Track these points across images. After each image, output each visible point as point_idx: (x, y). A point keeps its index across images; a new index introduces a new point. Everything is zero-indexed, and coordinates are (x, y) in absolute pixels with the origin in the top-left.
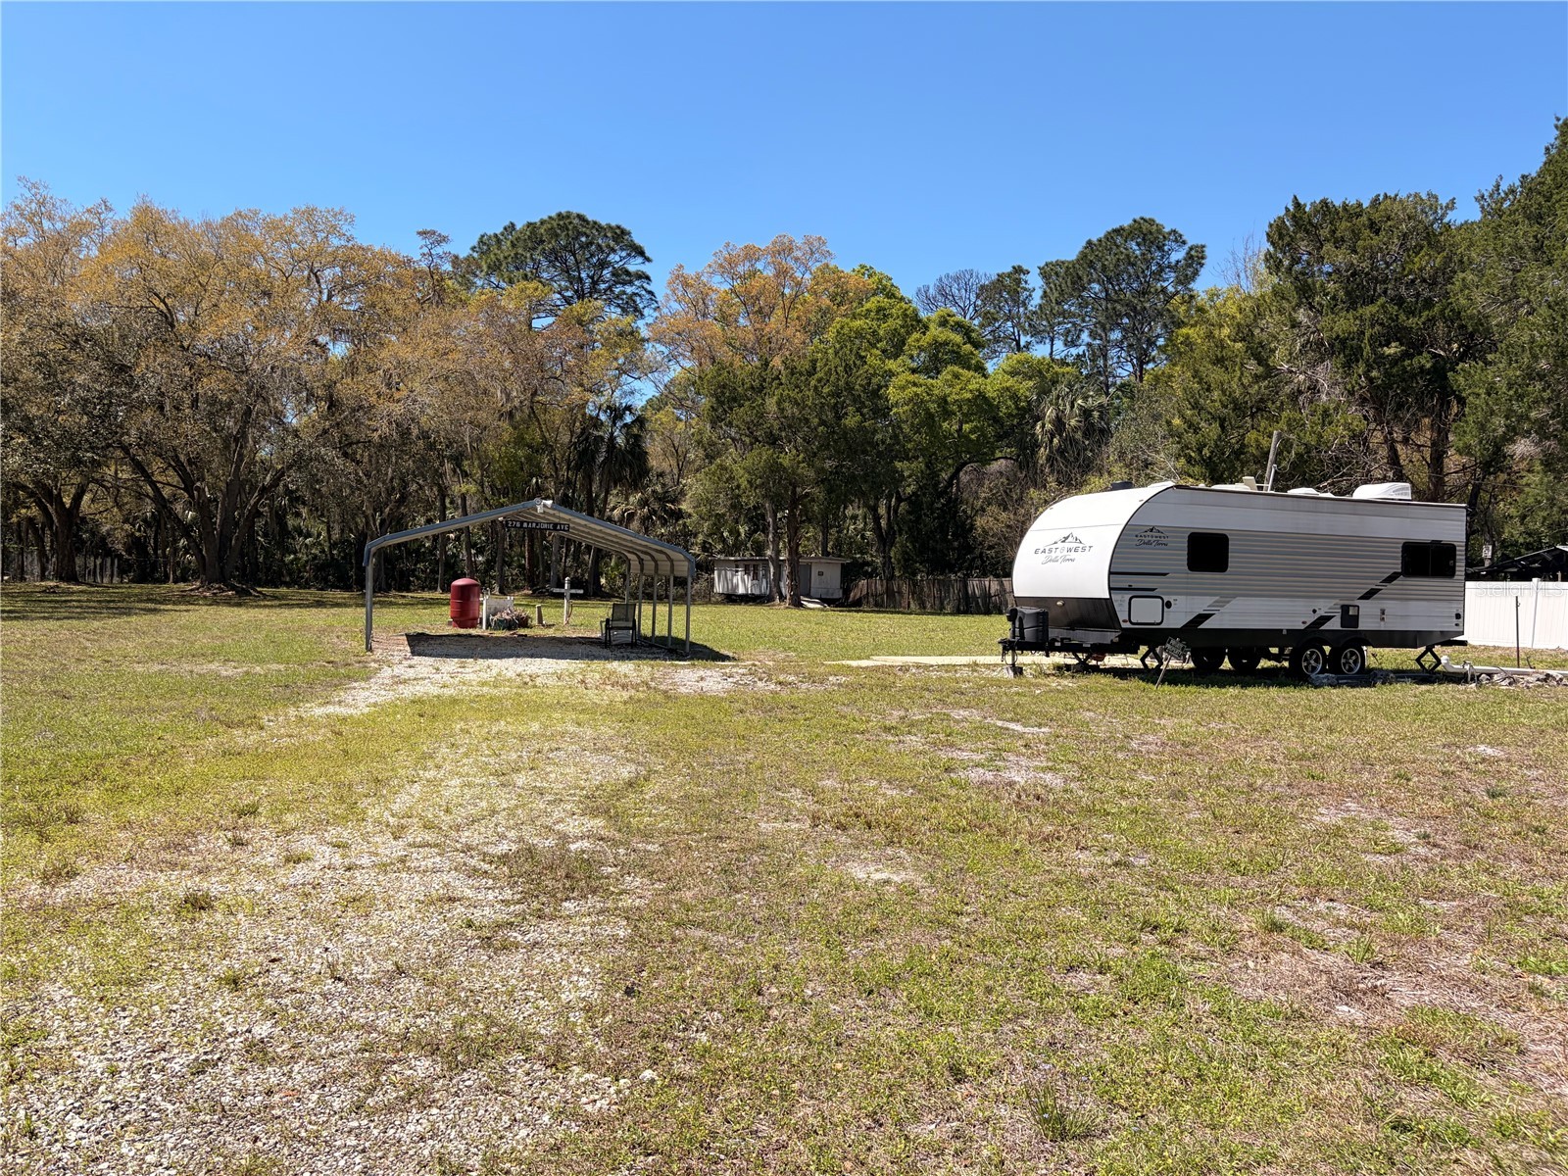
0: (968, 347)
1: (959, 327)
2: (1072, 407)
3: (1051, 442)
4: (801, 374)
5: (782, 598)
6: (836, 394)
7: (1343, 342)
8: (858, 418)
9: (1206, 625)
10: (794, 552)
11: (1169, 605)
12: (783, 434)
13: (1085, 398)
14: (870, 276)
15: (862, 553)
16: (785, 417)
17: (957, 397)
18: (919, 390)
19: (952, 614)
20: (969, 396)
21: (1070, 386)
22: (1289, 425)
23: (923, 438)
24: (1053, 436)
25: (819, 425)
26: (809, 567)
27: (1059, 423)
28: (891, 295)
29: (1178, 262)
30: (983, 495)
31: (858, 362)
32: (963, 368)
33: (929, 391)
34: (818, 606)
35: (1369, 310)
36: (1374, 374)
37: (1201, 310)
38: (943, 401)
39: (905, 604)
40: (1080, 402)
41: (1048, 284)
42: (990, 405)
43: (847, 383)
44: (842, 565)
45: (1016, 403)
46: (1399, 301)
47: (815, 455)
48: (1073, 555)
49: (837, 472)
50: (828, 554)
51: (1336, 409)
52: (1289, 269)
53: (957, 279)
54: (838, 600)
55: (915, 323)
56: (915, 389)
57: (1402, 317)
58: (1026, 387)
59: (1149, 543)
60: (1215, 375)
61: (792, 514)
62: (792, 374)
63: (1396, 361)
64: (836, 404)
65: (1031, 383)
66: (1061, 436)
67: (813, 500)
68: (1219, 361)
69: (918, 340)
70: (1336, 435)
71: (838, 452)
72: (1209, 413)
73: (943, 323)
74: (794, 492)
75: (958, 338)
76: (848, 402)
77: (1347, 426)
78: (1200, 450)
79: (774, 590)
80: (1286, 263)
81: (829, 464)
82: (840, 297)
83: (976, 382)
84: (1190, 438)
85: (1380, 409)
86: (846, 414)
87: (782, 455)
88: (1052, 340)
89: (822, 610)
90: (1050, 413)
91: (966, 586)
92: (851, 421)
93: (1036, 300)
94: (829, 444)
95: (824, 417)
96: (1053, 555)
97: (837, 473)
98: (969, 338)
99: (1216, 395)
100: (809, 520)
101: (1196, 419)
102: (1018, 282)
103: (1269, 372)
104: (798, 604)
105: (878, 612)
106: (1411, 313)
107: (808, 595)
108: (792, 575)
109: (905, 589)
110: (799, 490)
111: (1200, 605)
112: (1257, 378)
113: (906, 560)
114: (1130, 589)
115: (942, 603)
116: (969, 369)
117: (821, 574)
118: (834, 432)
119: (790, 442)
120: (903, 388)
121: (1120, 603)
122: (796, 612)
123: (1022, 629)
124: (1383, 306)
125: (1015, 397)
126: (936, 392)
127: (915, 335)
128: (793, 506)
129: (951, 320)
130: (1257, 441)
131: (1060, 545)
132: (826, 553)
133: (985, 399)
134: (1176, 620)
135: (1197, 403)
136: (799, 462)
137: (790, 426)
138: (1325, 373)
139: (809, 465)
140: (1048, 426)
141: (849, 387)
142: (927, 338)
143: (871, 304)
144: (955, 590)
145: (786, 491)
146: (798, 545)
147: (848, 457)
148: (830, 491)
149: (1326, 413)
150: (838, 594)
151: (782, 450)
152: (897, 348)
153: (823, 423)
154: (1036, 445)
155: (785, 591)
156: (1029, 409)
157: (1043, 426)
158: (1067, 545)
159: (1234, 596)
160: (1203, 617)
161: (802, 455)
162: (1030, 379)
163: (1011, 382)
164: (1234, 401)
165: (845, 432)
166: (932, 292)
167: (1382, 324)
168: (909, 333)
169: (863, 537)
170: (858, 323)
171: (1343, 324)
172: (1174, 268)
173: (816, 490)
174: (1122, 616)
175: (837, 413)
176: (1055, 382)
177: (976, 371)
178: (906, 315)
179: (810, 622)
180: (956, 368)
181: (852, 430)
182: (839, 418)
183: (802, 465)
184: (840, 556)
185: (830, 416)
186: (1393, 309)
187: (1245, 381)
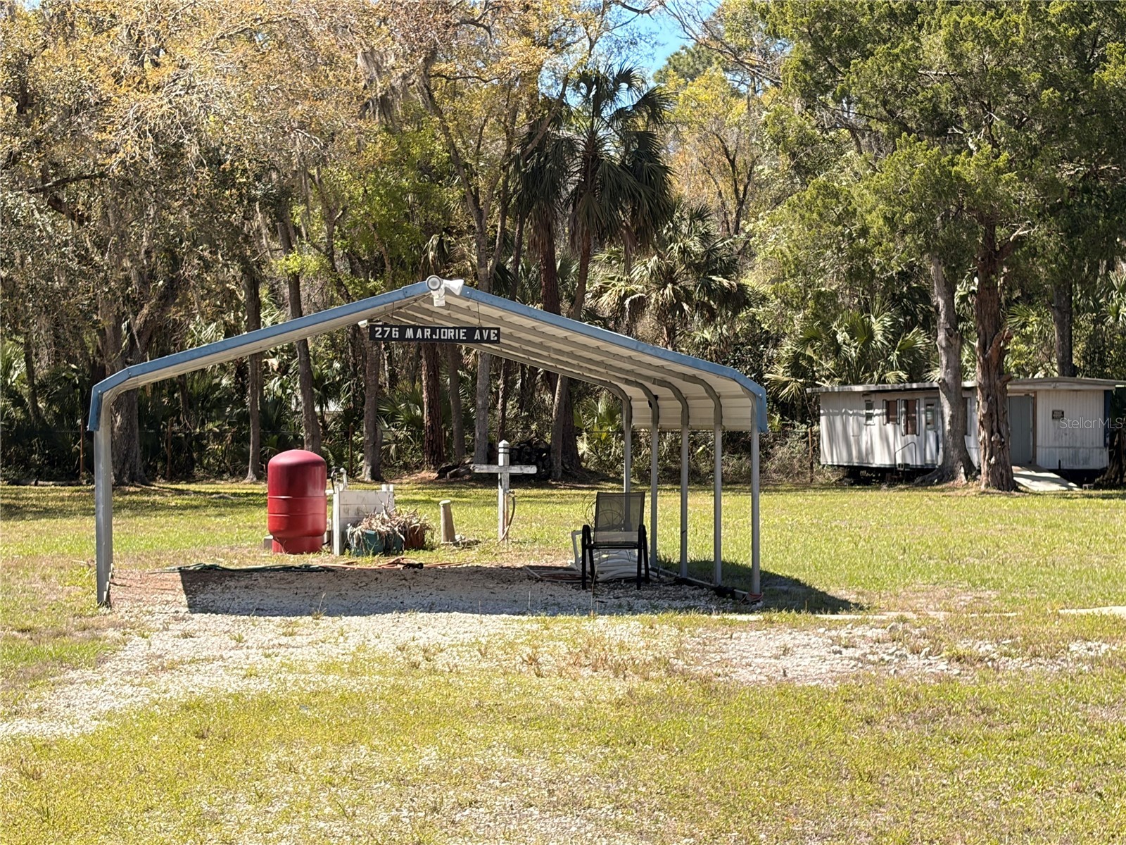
5: (972, 471)
6: (1079, 16)
10: (994, 368)
12: (963, 111)
16: (964, 74)
25: (1043, 86)
26: (1030, 400)
34: (1056, 487)
44: (1106, 392)
47: (1034, 152)
49: (1086, 187)
50: (1074, 371)
54: (1103, 471)
61: (987, 288)
64: (1079, 38)
67: (1033, 253)
71: (1087, 143)
74: (990, 238)
76: (1106, 31)
79: (954, 454)
81: (1067, 172)
86: (1103, 58)
87: (962, 158)
89: (1063, 496)
92: (1115, 73)
94: (1065, 127)
95: (1054, 69)
97: (1086, 190)
100: (1028, 299)
104: (1006, 484)
107: (1031, 464)
108: (993, 421)
110: (1000, 232)
117: (1058, 415)
118: (1076, 100)
119: (977, 128)
122: (1003, 502)
128: (988, 267)
132: (1068, 369)
136: (999, 171)
137: (977, 94)
139: (1022, 180)
145: (972, 232)
146: (1003, 353)
147: (1111, 153)
148: (1072, 230)
150: (1100, 459)
151: (961, 146)
153: (1051, 81)
155: (977, 457)
161: (1005, 155)
165: (1103, 100)
173: (1039, 231)
175: (1082, 57)
179: (1032, 522)
181: (1117, 92)
182: (1089, 69)
183: (1006, 176)
184: (1102, 375)
185: (1066, 63)
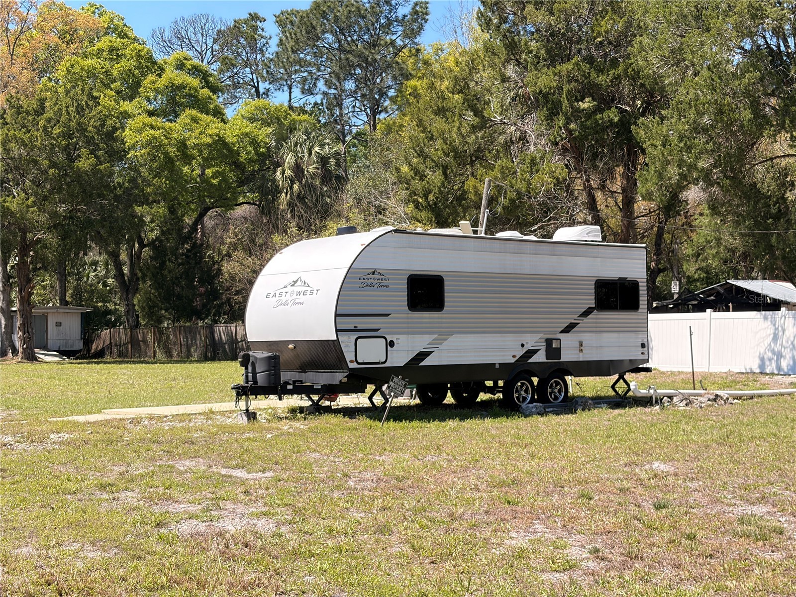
0: (206, 92)
1: (196, 71)
2: (310, 154)
3: (291, 188)
4: (28, 113)
5: (15, 351)
6: (68, 135)
7: (546, 96)
8: (92, 160)
9: (427, 362)
10: (26, 301)
11: (392, 344)
12: (10, 176)
13: (322, 146)
14: (101, 15)
15: (104, 301)
16: (11, 159)
17: (197, 142)
18: (157, 133)
19: (198, 361)
20: (209, 140)
21: (307, 133)
22: (502, 173)
23: (163, 183)
24: (293, 182)
25: (50, 168)
26: (45, 317)
27: (298, 169)
28: (123, 35)
29: (405, 16)
30: (229, 240)
31: (91, 103)
32: (202, 112)
33: (167, 134)
34: (57, 359)
35: (566, 67)
36: (572, 126)
37: (426, 63)
38: (182, 145)
39: (149, 353)
40: (317, 149)
41: (284, 32)
42: (230, 150)
43: (79, 124)
44: (82, 313)
45: (255, 149)
46: (590, 60)
47: (45, 198)
48: (302, 298)
49: (71, 216)
50: (67, 303)
51: (542, 158)
52: (498, 27)
53: (193, 22)
54: (80, 351)
55: (149, 65)
56: (152, 132)
57: (594, 74)
58: (265, 134)
59: (371, 285)
60: (438, 124)
61: (22, 263)
62: (19, 113)
63: (590, 114)
64: (67, 146)
65: (270, 130)
66: (301, 182)
67: (45, 246)
68: (441, 112)
69: (154, 83)
70: (543, 181)
71: (71, 195)
72: (434, 161)
73: (180, 66)
74: (24, 238)
75: (195, 82)
76: (80, 144)
77: (551, 173)
78: (426, 196)
79: (7, 343)
80: (495, 21)
81: (62, 209)
82: (69, 35)
83: (214, 127)
84: (417, 184)
85: (579, 158)
86: (79, 156)
87: (9, 199)
88: (290, 88)
89: (59, 363)
90: (289, 159)
91: (212, 333)
92: (85, 163)
93: (273, 48)
94: (61, 187)
95: (55, 159)
96: (284, 299)
97: (71, 217)
98: (207, 82)
99: (439, 143)
100: (45, 268)
101: (421, 167)
102: (255, 29)
103: (484, 123)
104: (31, 357)
105: (120, 363)
106: (600, 71)
107: (45, 347)
108: (25, 327)
109: (150, 337)
110: (29, 235)
111: (420, 343)
112: (474, 128)
113: (150, 308)
114: (355, 330)
115: (189, 351)
116: (207, 114)
117: (58, 324)
118: (66, 175)
119: (18, 184)
120: (139, 131)
121: (347, 343)
122: (29, 366)
123: (254, 373)
124: (577, 64)
125: (254, 143)
126: (175, 136)
127: (151, 77)
128: (23, 252)
129: (188, 64)
130: (475, 187)
131: (290, 289)
132: (64, 303)
133: (225, 144)
134: (399, 358)
135: (422, 151)
136: (28, 207)
137: (17, 168)
138: (532, 125)
139: (40, 211)
140: (288, 172)
141: (82, 129)
142: (162, 82)
143: (104, 43)
144: (201, 339)
145: (15, 236)
146: (31, 294)
147: (82, 201)
148: (64, 237)
149: (533, 161)
150: (79, 345)
151: (10, 194)
152: (132, 90)
153: (53, 165)
154: (277, 191)
155: (18, 344)
156: (268, 155)
157: (283, 172)
158: (296, 289)
159: (451, 334)
160: (423, 355)
161: (32, 199)
162: (269, 125)
163: (250, 128)
164: (455, 150)
165: (79, 176)
166: (168, 34)
167: (577, 81)
168: (144, 75)
169: (105, 285)
170: (89, 62)
171: (545, 79)
172: (402, 21)
173: (48, 236)
174: (349, 356)
175: (69, 154)
176: (292, 129)
177: (214, 116)
178: (140, 56)
179: (41, 376)
180: (194, 112)
181: (86, 173)
182: (72, 160)
183: (32, 209)
184: (82, 306)
185: (61, 157)
186: (585, 67)
187: (463, 131)
